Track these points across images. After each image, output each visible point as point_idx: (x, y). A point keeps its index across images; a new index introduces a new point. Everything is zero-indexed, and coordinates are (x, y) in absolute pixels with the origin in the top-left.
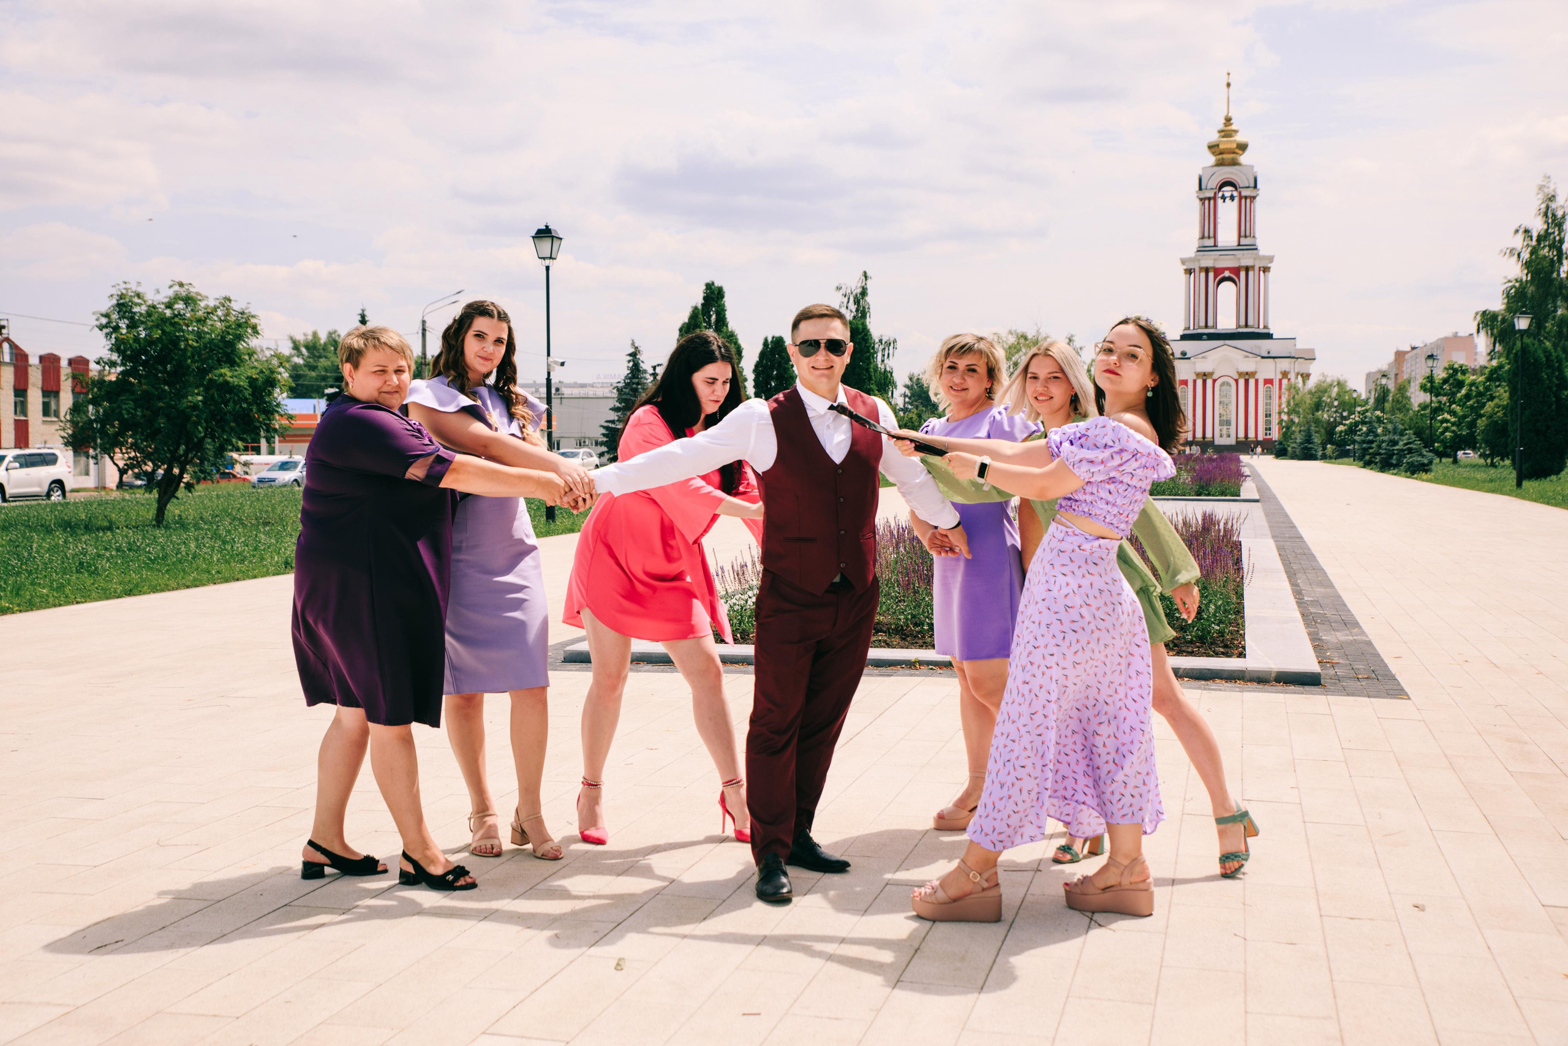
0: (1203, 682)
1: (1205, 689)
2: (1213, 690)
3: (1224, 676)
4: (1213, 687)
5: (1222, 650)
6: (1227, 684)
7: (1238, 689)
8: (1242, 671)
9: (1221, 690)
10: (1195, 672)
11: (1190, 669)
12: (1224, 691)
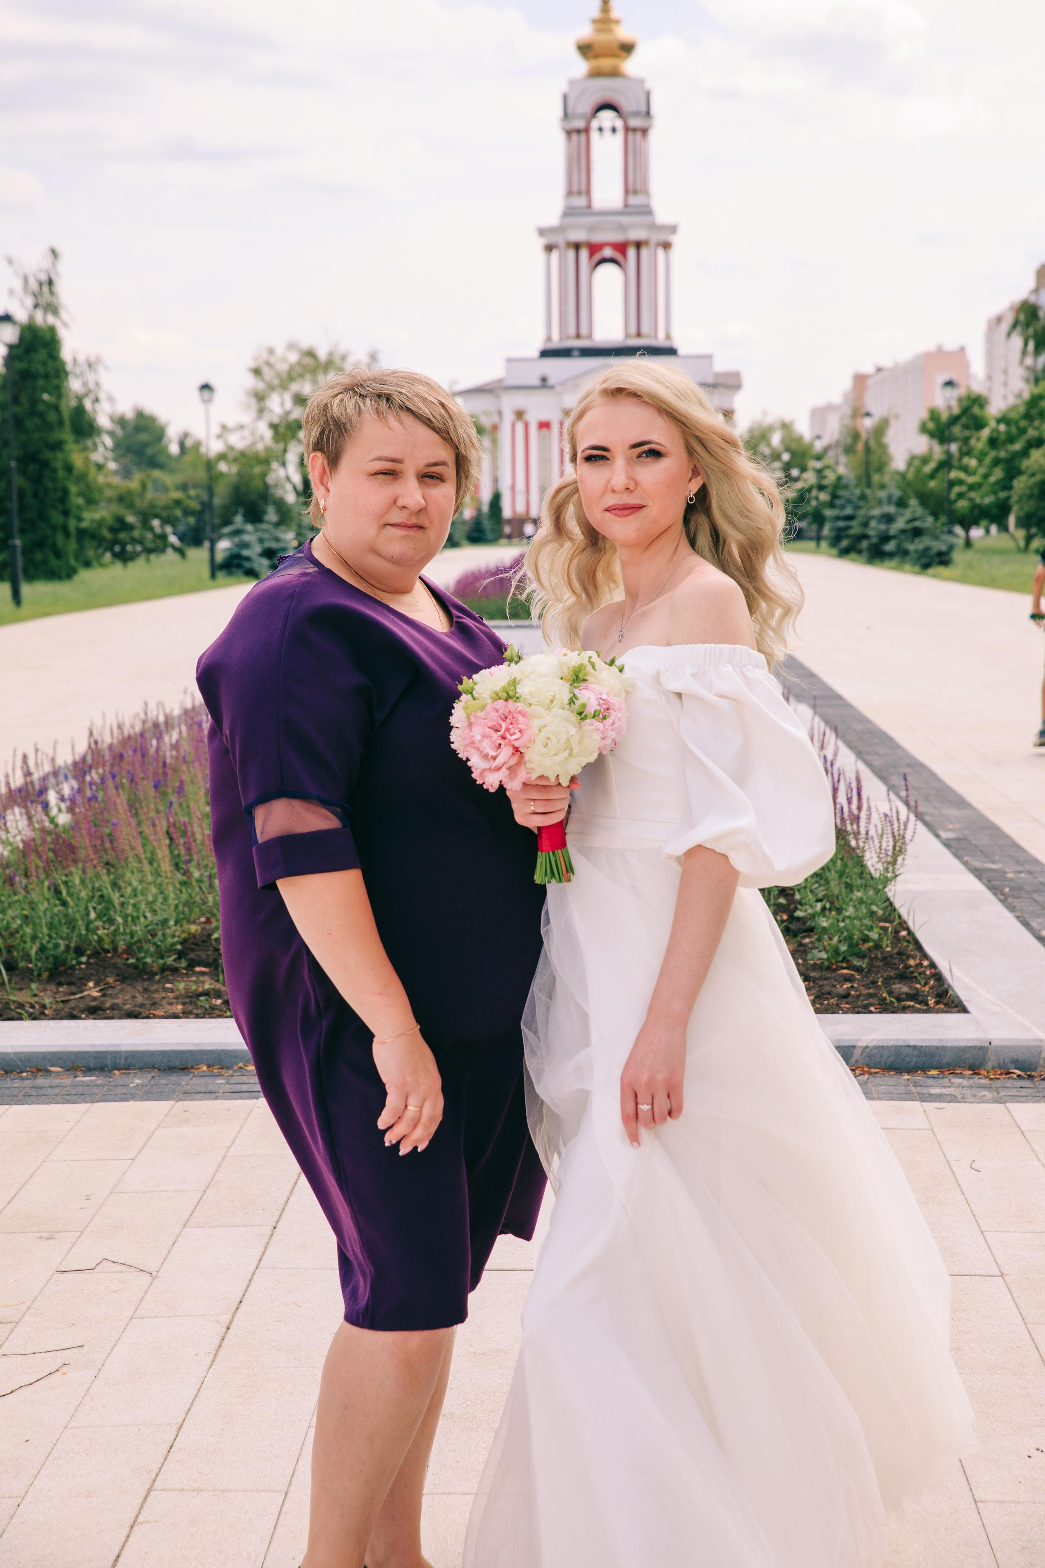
0: (906, 1077)
1: (924, 1098)
2: (939, 1098)
3: (945, 1060)
4: (936, 1091)
5: (905, 989)
6: (957, 1081)
7: (988, 1094)
8: (981, 1048)
9: (953, 1099)
10: (886, 1054)
11: (876, 1048)
12: (963, 1100)
